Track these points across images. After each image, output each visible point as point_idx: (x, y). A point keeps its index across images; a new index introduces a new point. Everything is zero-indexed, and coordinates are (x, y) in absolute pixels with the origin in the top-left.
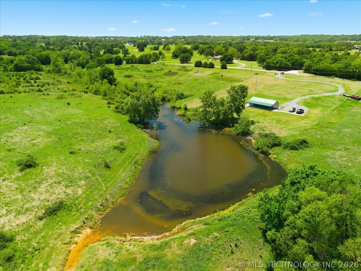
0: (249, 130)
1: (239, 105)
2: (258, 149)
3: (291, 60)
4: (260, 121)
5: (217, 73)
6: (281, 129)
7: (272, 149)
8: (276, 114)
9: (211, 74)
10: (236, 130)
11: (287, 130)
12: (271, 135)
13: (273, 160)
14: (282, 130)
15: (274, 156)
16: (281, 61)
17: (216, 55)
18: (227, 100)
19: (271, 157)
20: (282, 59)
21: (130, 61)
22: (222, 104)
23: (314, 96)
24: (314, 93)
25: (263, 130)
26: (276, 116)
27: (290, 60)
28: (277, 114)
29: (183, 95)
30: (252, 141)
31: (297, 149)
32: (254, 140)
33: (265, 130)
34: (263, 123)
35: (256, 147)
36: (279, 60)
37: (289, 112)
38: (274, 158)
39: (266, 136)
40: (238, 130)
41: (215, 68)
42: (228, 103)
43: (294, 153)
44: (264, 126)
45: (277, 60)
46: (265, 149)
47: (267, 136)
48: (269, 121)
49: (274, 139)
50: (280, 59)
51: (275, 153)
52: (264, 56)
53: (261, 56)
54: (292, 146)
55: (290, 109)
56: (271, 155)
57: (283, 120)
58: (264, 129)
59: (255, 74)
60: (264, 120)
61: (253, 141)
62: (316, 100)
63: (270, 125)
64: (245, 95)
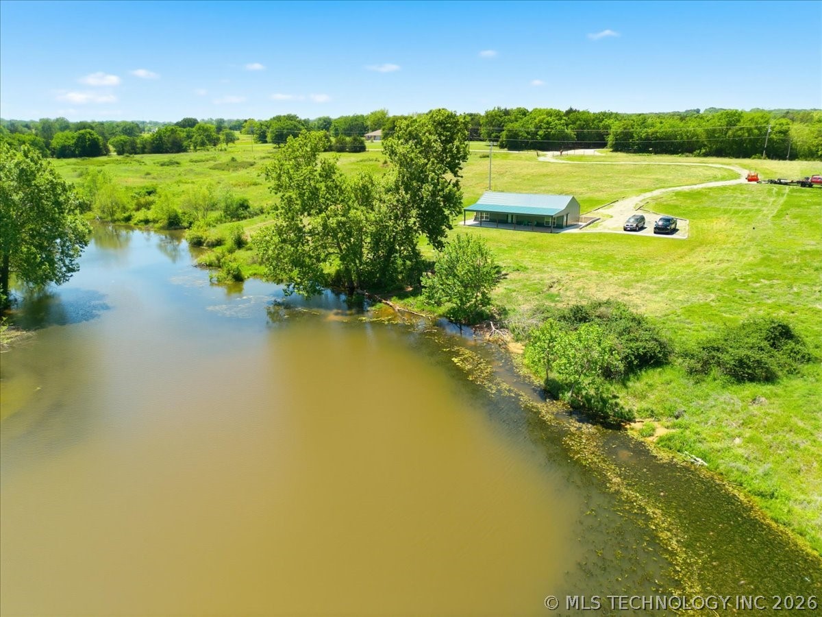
0: (486, 301)
1: (434, 194)
2: (551, 391)
3: (574, 123)
4: (525, 263)
5: (372, 160)
6: (627, 287)
7: (630, 384)
8: (580, 239)
9: (353, 163)
10: (428, 303)
11: (653, 287)
12: (603, 309)
13: (664, 456)
14: (632, 291)
15: (661, 432)
16: (548, 123)
17: (374, 130)
18: (383, 182)
19: (641, 432)
20: (550, 119)
21: (127, 148)
22: (365, 196)
23: (679, 189)
24: (671, 184)
25: (551, 297)
26: (581, 246)
27: (569, 121)
28: (584, 239)
29: (244, 206)
30: (507, 350)
31: (770, 378)
32: (519, 345)
33: (558, 295)
34: (541, 271)
35: (539, 381)
36: (541, 121)
37: (625, 229)
38: (666, 442)
39: (579, 316)
40: (439, 304)
41: (368, 151)
42: (388, 191)
43: (763, 399)
44: (548, 282)
45: (537, 121)
46: (590, 386)
47: (584, 319)
48: (562, 261)
49: (627, 330)
50: (544, 119)
51: (658, 409)
52: (501, 117)
53: (492, 116)
54: (741, 363)
55: (628, 221)
56: (637, 426)
57: (619, 257)
58: (554, 291)
59: (481, 157)
60: (542, 260)
61: (516, 348)
62: (694, 199)
63: (572, 274)
64: (458, 152)
